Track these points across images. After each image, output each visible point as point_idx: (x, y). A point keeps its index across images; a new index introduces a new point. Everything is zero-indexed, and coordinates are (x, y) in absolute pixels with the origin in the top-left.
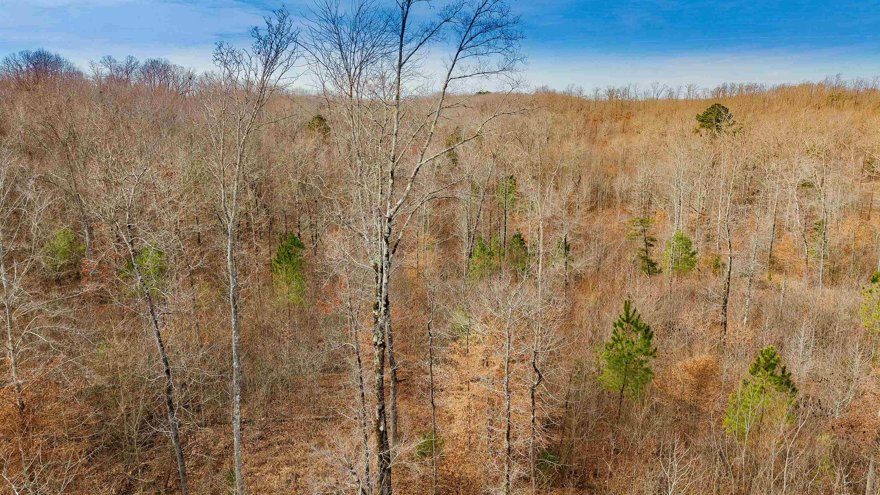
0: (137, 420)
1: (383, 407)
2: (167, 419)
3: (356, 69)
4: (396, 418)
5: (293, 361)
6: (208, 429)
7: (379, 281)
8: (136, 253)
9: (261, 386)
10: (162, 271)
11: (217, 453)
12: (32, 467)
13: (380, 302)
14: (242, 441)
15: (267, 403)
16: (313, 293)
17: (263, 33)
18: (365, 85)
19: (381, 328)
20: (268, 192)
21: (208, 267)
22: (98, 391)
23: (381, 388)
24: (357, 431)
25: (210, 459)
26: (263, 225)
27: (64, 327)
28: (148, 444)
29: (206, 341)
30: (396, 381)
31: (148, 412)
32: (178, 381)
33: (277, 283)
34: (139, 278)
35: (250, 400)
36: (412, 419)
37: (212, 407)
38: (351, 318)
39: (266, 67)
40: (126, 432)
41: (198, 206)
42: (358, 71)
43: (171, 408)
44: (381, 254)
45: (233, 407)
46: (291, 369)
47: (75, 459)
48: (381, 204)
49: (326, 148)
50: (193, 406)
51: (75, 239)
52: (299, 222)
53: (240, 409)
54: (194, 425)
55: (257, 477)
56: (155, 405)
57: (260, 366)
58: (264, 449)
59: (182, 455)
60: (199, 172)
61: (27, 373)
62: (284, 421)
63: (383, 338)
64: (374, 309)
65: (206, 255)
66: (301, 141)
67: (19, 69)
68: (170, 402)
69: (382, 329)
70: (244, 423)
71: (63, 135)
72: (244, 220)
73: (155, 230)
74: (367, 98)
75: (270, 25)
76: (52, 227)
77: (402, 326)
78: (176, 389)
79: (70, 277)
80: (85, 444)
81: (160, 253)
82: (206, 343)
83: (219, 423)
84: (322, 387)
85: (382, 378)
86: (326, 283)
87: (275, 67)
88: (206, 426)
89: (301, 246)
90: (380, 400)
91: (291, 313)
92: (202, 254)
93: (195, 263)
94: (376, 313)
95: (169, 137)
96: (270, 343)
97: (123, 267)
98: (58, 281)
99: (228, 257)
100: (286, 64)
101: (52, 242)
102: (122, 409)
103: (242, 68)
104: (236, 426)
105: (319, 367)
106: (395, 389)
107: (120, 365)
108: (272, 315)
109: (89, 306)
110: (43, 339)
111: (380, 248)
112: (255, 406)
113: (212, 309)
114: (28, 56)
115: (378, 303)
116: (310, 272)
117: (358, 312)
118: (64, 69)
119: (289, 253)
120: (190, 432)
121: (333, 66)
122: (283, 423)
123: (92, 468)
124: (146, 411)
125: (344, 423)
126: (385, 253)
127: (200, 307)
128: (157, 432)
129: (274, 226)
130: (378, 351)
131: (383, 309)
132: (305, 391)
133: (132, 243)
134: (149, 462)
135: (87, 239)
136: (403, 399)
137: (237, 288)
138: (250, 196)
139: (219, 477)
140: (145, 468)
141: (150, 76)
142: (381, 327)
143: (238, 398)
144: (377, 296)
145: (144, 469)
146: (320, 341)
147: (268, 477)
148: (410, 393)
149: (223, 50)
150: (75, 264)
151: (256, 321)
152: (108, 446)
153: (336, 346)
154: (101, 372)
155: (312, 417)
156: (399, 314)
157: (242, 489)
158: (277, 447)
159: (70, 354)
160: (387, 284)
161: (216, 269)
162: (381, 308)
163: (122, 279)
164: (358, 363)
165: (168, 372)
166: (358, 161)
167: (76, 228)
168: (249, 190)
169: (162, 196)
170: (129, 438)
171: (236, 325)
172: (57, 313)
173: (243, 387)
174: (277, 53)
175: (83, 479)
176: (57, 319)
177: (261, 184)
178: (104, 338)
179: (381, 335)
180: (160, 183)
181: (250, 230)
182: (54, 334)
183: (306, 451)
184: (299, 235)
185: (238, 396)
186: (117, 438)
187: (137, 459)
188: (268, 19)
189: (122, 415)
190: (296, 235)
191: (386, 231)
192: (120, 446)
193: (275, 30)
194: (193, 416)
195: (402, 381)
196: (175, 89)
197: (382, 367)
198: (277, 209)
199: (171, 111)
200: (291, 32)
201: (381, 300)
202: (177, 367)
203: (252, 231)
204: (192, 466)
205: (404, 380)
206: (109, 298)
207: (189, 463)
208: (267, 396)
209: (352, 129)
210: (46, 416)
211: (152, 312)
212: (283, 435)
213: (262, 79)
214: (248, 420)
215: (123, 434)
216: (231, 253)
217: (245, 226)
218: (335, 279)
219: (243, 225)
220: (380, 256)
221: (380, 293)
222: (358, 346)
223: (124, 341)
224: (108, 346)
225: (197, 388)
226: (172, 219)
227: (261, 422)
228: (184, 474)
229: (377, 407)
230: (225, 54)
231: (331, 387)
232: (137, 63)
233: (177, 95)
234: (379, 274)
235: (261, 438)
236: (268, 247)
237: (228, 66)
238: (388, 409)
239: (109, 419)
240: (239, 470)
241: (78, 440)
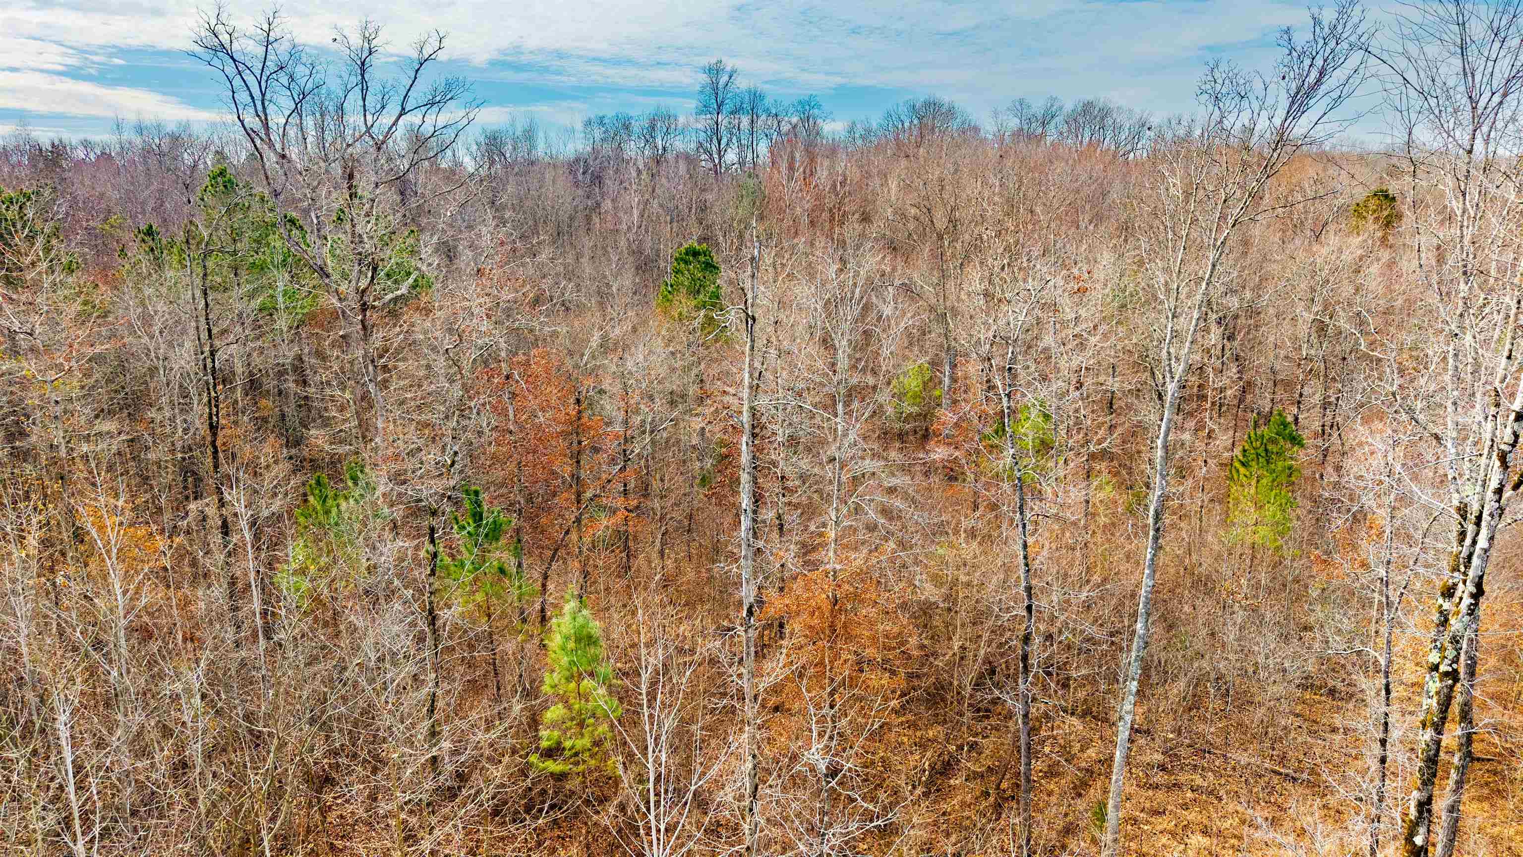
0: (973, 669)
1: (1429, 800)
2: (1016, 682)
3: (1493, 94)
4: (1454, 831)
5: (1245, 652)
6: (1074, 721)
7: (1468, 541)
8: (1013, 412)
9: (1176, 676)
10: (1044, 447)
11: (1083, 764)
12: (834, 689)
13: (1461, 585)
14: (1128, 761)
15: (1184, 711)
16: (1305, 534)
17: (1301, 38)
18: (1510, 126)
19: (1455, 640)
20: (1248, 333)
21: (1120, 452)
22: (926, 610)
23: (1432, 761)
24: (1357, 824)
25: (1071, 773)
26: (1229, 392)
27: (898, 503)
28: (983, 712)
29: (1095, 577)
30: (1469, 757)
31: (990, 663)
32: (1042, 627)
33: (1237, 502)
34: (1012, 451)
35: (1153, 695)
36: (1496, 846)
37: (1088, 687)
38: (1384, 600)
39: (1293, 103)
40: (956, 683)
41: (1118, 347)
42: (1496, 99)
43: (1025, 667)
44: (1483, 486)
45: (1123, 699)
46: (1238, 665)
47: (886, 699)
48: (1503, 381)
49: (1385, 255)
50: (1058, 674)
51: (931, 379)
52: (1301, 395)
53: (1135, 705)
54: (1055, 706)
55: (1144, 831)
56: (1002, 655)
57: (1181, 642)
58: (1164, 789)
59: (1029, 748)
60: (1131, 288)
61: (847, 558)
62: (1209, 752)
63: (1456, 660)
64: (1443, 594)
65: (1120, 430)
66: (1332, 240)
67: (900, 126)
68: (1025, 658)
69: (1458, 642)
70: (1137, 731)
71: (941, 223)
72: (1194, 379)
73: (1044, 378)
74: (1508, 153)
75: (1317, 22)
76: (905, 358)
77: (1503, 646)
78: (1037, 640)
79: (915, 432)
80: (900, 681)
81: (1047, 417)
82: (1096, 578)
83: (1094, 717)
84: (1297, 715)
85: (1438, 743)
86: (1339, 522)
87: (1312, 102)
88: (1073, 714)
89: (1295, 440)
90: (1424, 783)
91: (1256, 562)
92: (1112, 428)
93: (1099, 442)
94: (1446, 606)
95: (1091, 227)
96: (1205, 606)
97: (988, 431)
98: (901, 436)
99: (1159, 442)
100: (1335, 95)
101: (901, 379)
102: (956, 645)
103: (1247, 105)
104: (1123, 733)
105: (1296, 676)
106: (1462, 770)
107: (963, 578)
108: (1218, 557)
109: (935, 480)
110: (872, 515)
111: (1482, 474)
112: (1161, 710)
113: (1113, 524)
114: (914, 106)
115: (1455, 585)
116: (1307, 493)
117: (1402, 594)
118: (955, 125)
119: (1266, 450)
120: (1046, 716)
121: (1438, 91)
122: (1207, 755)
123: (903, 719)
124: (987, 661)
125: (1332, 801)
126: (1494, 484)
127: (1094, 515)
128: (999, 698)
129: (1249, 397)
130: (1438, 684)
131: (1467, 601)
132: (1260, 713)
133: (1009, 396)
134: (979, 739)
135: (947, 380)
136: (1480, 799)
137: (1165, 498)
138: (1215, 336)
139: (1081, 805)
140: (973, 746)
141: (1077, 129)
142: (1454, 637)
143: (1134, 686)
144: (1455, 569)
145: (971, 746)
146: (1306, 628)
147: (1164, 840)
148: (1499, 791)
149: (1217, 75)
150: (926, 416)
151: (1187, 561)
152: (928, 694)
153: (1338, 644)
154: (937, 580)
155: (1266, 765)
156: (1501, 618)
157: (1115, 840)
158: (1189, 795)
159: (902, 545)
160: (1486, 551)
161: (1131, 458)
162: (1461, 599)
163: (985, 448)
164: (1383, 692)
165: (1029, 608)
166: (1462, 286)
167: (935, 364)
168: (1214, 327)
169: (1064, 324)
170: (958, 693)
171: (1152, 560)
172: (894, 482)
173: (1146, 670)
174: (1322, 73)
175: (890, 730)
176: (892, 490)
177: (1236, 317)
178: (947, 533)
179: (1451, 653)
180: (1066, 302)
181: (1204, 398)
182: (885, 512)
183: (1243, 822)
184: (1296, 419)
185: (1135, 683)
186: (943, 688)
187: (964, 729)
188: (1315, 10)
189: (954, 654)
190: (1290, 419)
191: (1506, 440)
192: (943, 700)
193: (1326, 30)
194: (1056, 692)
195: (1483, 760)
196: (1113, 148)
197: (1443, 720)
198: (1260, 366)
199: (1102, 184)
200: (1359, 31)
201: (1465, 582)
202: (1044, 603)
203: (1206, 401)
204: (1041, 771)
205: (1489, 760)
206: (963, 473)
207: (1038, 765)
208: (1185, 698)
209: (1459, 218)
210: (860, 624)
211: (1021, 507)
212: (1204, 778)
213: (1282, 125)
214: (1145, 728)
215: (951, 684)
216: (1167, 435)
217: (1195, 390)
218: (1359, 518)
219: (1192, 387)
220: (1478, 489)
221: (1466, 567)
222: (1390, 662)
223: (975, 544)
224: (951, 545)
225: (1069, 647)
226: (1074, 364)
227: (1166, 740)
228: (1028, 780)
229: (1416, 794)
230: (1220, 81)
231: (1315, 721)
232: (1061, 108)
233: (1114, 157)
234: (1470, 528)
235: (1163, 768)
236: (1231, 433)
237: (1221, 105)
238: (1440, 806)
239: (935, 654)
240: (1117, 808)
241: (893, 673)
